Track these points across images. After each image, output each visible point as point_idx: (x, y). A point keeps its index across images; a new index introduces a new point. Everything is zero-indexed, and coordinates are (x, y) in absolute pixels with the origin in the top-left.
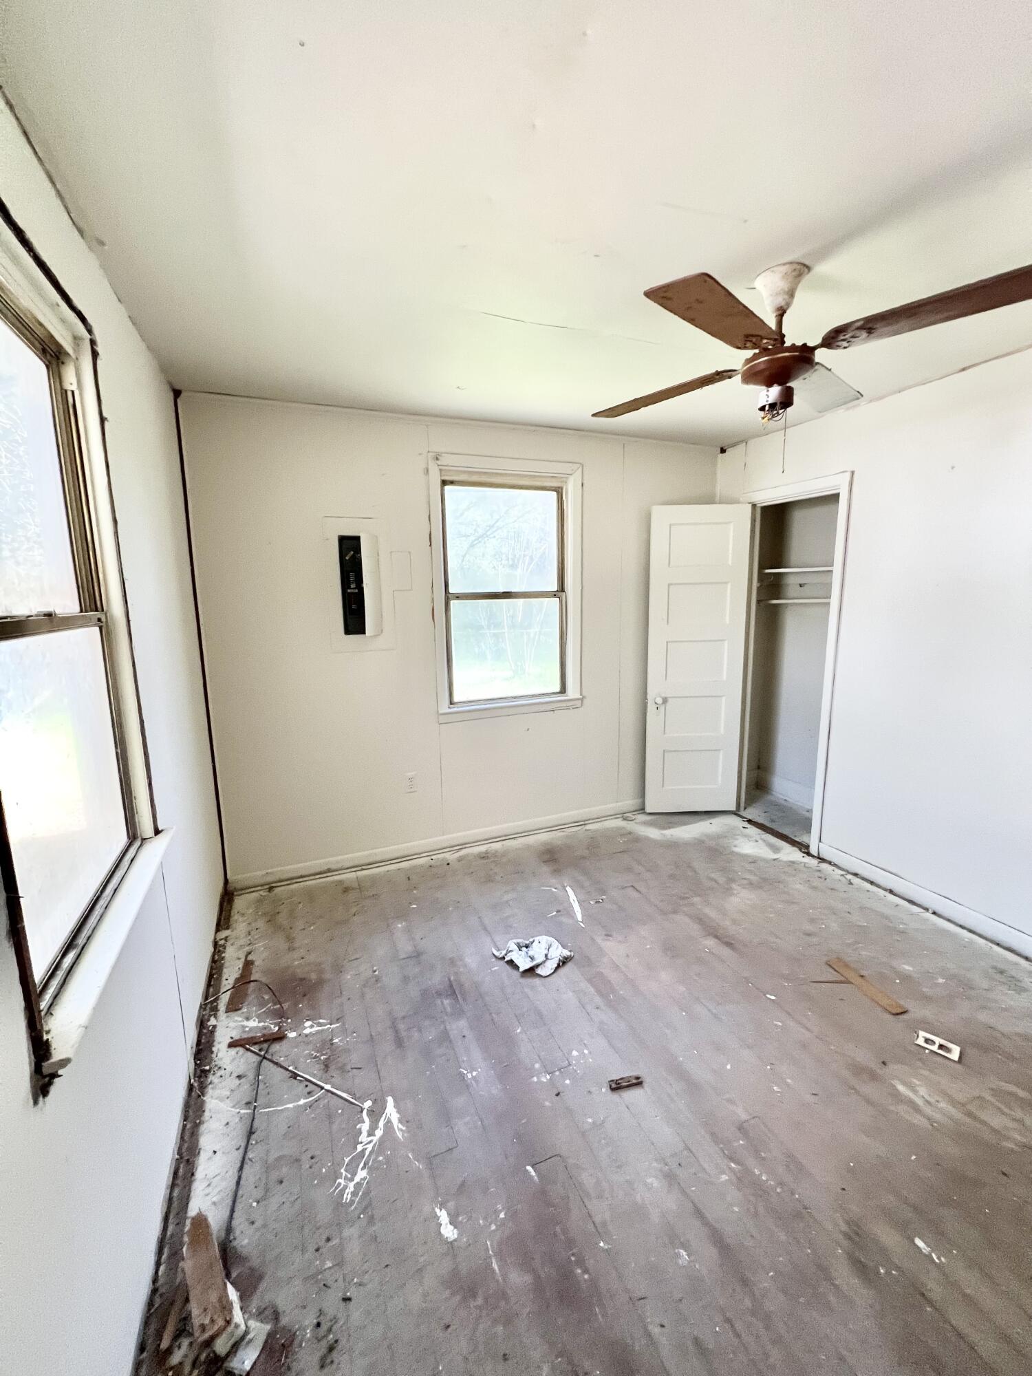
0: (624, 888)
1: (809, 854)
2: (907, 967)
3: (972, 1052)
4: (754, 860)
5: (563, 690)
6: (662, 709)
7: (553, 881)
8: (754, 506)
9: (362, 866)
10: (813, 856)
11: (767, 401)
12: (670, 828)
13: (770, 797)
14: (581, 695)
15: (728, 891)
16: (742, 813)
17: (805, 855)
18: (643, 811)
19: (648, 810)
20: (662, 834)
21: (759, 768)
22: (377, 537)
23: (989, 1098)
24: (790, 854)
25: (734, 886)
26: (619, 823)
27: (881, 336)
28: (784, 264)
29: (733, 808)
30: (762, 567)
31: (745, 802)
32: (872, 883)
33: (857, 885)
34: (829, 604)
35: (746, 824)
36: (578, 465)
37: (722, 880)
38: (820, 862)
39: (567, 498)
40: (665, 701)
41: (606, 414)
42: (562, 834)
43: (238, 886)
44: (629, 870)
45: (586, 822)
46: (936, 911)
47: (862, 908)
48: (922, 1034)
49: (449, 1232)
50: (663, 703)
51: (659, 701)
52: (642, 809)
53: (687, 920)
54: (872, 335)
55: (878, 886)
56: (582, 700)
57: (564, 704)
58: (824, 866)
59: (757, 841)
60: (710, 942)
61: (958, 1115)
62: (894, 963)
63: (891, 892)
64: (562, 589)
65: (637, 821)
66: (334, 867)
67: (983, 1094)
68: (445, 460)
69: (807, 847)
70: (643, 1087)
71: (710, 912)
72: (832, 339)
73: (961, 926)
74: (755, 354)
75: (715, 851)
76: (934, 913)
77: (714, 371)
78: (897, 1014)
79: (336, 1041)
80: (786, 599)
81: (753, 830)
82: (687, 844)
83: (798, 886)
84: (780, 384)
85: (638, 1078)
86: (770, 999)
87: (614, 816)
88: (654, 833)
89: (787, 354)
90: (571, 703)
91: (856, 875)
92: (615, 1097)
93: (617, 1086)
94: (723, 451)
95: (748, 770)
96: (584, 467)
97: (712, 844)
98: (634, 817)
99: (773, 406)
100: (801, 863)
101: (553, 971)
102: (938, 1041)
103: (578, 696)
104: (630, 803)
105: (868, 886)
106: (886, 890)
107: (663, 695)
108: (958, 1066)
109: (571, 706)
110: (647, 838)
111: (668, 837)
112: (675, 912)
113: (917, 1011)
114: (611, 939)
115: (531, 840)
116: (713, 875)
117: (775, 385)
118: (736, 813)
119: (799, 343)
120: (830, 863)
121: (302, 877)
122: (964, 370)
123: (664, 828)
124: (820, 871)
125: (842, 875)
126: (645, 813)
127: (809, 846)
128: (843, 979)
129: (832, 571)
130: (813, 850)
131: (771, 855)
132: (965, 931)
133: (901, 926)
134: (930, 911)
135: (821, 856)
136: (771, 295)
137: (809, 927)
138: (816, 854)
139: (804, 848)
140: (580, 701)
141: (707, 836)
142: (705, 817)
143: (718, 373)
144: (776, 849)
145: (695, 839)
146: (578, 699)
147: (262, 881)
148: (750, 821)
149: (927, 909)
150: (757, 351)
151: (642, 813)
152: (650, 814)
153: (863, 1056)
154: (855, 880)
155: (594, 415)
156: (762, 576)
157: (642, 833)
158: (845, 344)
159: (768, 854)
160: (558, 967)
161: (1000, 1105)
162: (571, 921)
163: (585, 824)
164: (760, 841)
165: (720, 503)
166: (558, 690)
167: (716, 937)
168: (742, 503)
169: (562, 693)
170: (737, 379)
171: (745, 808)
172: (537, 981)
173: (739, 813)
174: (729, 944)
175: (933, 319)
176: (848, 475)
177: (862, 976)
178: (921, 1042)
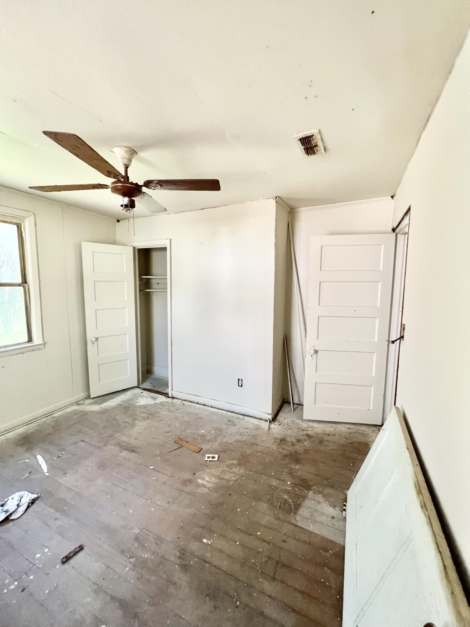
0: (76, 443)
1: (168, 397)
2: (202, 431)
3: (222, 455)
4: (145, 407)
5: (30, 339)
6: (96, 343)
7: (27, 455)
8: (134, 248)
10: (170, 397)
11: (123, 203)
12: (104, 403)
13: (153, 376)
14: (43, 341)
15: (133, 425)
16: (141, 386)
17: (167, 398)
18: (89, 398)
19: (92, 396)
20: (100, 407)
21: (148, 364)
23: (226, 469)
24: (161, 399)
25: (136, 422)
26: (75, 408)
27: (165, 189)
28: (125, 147)
29: (136, 385)
30: (140, 275)
31: (142, 381)
32: (191, 402)
33: (186, 404)
34: (167, 291)
35: (142, 391)
36: (31, 213)
37: (130, 420)
38: (172, 399)
39: (24, 230)
40: (97, 339)
41: (40, 189)
42: (35, 424)
44: (80, 432)
45: (52, 413)
46: (212, 406)
47: (188, 413)
48: (207, 455)
50: (96, 341)
51: (94, 339)
52: (89, 397)
53: (113, 447)
54: (162, 188)
55: (194, 402)
56: (45, 344)
57: (32, 348)
58: (175, 400)
59: (147, 398)
60: (125, 453)
61: (217, 481)
62: (198, 432)
63: (198, 403)
64: (24, 281)
65: (85, 404)
67: (224, 469)
69: (168, 394)
70: (84, 550)
71: (124, 439)
72: (148, 184)
73: (219, 409)
74: (115, 181)
75: (126, 408)
76: (211, 407)
77: (98, 183)
78: (199, 452)
80: (151, 289)
81: (146, 393)
82: (113, 408)
83: (165, 413)
84: (129, 197)
85: (80, 547)
86: (151, 469)
87: (72, 404)
88: (96, 408)
89: (129, 185)
90: (36, 347)
91: (186, 400)
92: (66, 566)
93: (66, 559)
94: (118, 221)
95: (142, 366)
96: (36, 215)
97: (126, 405)
98: (83, 402)
99: (126, 206)
100: (165, 402)
101: (23, 512)
102: (211, 455)
103: (42, 342)
104: (82, 395)
105: (190, 404)
106: (196, 403)
107: (96, 337)
108: (217, 462)
109: (37, 348)
110: (92, 412)
111: (103, 408)
112: (105, 445)
113: (205, 447)
114: (67, 474)
115: (10, 435)
116: (126, 420)
117: (127, 197)
118: (137, 387)
119: (134, 182)
120: (176, 398)
122: (202, 209)
123: (101, 404)
124: (173, 403)
125: (181, 402)
126: (90, 398)
127: (168, 393)
128: (180, 446)
129: (167, 278)
130: (170, 395)
131: (153, 402)
132: (220, 410)
133: (201, 416)
134: (210, 406)
135: (173, 396)
136: (121, 158)
137: (168, 429)
138: (171, 396)
139: (166, 395)
140: (43, 345)
141: (123, 401)
142: (123, 392)
143: (100, 185)
144: (154, 399)
145: (118, 404)
146: (42, 344)
148: (144, 389)
149: (209, 406)
150: (116, 180)
151: (89, 399)
152: (93, 398)
153: (187, 475)
154: (186, 403)
155: (30, 188)
156: (141, 279)
157: (88, 410)
158: (153, 188)
159: (151, 402)
160: (28, 507)
161: (229, 470)
162: (40, 475)
163: (52, 414)
164: (149, 397)
165: (119, 245)
166: (27, 340)
167: (127, 450)
168: (129, 246)
169: (30, 342)
170: (110, 190)
171: (142, 384)
172: (11, 524)
173: (139, 387)
174: (133, 451)
175: (182, 188)
176: (169, 240)
177: (187, 442)
178: (206, 459)
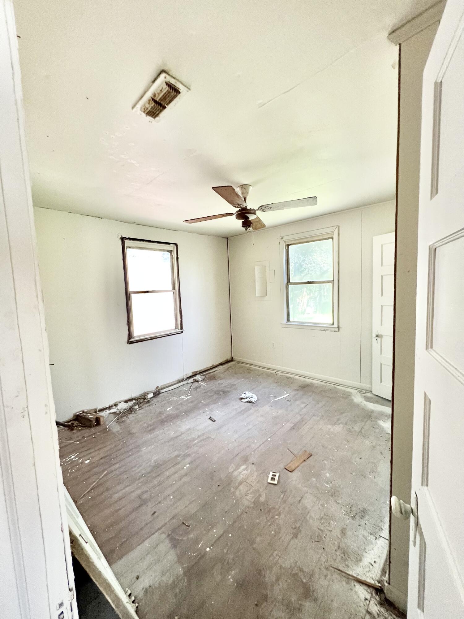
2: (328, 475)
4: (377, 428)
5: (333, 324)
6: (379, 341)
9: (259, 366)
12: (372, 403)
15: (334, 424)
20: (362, 402)
22: (266, 267)
36: (337, 226)
40: (381, 336)
42: (324, 384)
43: (235, 360)
48: (276, 474)
49: (168, 409)
57: (330, 329)
60: (290, 425)
61: (239, 479)
66: (253, 364)
68: (285, 238)
75: (368, 416)
78: (286, 469)
79: (202, 387)
82: (363, 409)
86: (267, 439)
88: (359, 400)
97: (375, 415)
108: (265, 483)
109: (333, 330)
110: (351, 400)
111: (362, 404)
113: (294, 475)
121: (246, 363)
126: (372, 393)
140: (338, 329)
141: (381, 412)
145: (372, 410)
147: (238, 361)
152: (374, 395)
153: (253, 459)
157: (354, 398)
161: (251, 490)
167: (295, 426)
174: (293, 429)
177: (305, 460)
